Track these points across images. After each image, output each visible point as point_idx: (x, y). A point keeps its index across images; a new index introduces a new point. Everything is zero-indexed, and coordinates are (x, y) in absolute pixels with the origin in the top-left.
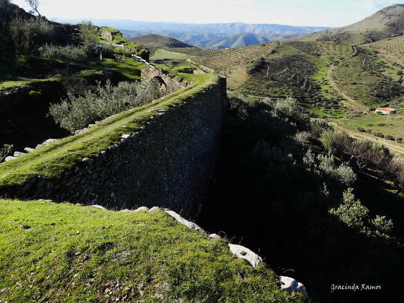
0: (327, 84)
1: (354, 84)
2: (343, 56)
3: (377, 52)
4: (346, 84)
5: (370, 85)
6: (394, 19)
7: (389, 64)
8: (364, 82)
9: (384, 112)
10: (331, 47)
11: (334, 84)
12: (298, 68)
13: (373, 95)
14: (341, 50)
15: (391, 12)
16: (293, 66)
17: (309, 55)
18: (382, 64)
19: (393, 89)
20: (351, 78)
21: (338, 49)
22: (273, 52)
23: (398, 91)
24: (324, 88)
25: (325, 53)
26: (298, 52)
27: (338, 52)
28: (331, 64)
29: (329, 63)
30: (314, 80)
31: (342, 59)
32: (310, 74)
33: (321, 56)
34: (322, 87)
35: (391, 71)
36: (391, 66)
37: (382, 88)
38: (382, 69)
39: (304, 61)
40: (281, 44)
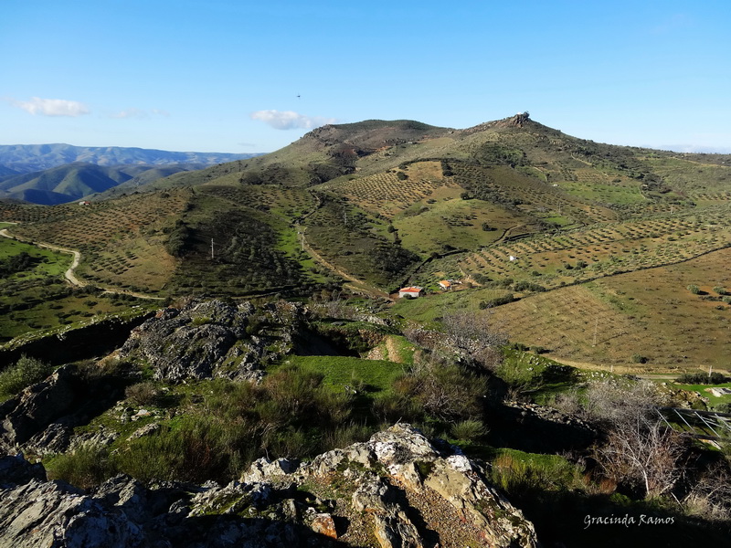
0: (307, 258)
1: (349, 253)
2: (305, 208)
3: (345, 199)
4: (337, 255)
5: (370, 254)
6: (336, 147)
7: (370, 217)
8: (361, 250)
9: (413, 295)
10: (279, 194)
11: (318, 256)
12: (249, 234)
13: (381, 269)
14: (297, 199)
15: (324, 135)
16: (239, 231)
17: (255, 211)
18: (361, 217)
19: (399, 255)
20: (339, 245)
21: (291, 197)
22: (191, 208)
23: (405, 257)
24: (306, 264)
25: (273, 204)
26: (234, 205)
27: (294, 203)
28: (294, 222)
29: (290, 222)
30: (283, 253)
31: (306, 213)
32: (271, 242)
33: (271, 210)
34: (301, 263)
35: (380, 227)
36: (374, 219)
37: (387, 256)
38: (366, 225)
39: (252, 221)
40: (198, 193)
